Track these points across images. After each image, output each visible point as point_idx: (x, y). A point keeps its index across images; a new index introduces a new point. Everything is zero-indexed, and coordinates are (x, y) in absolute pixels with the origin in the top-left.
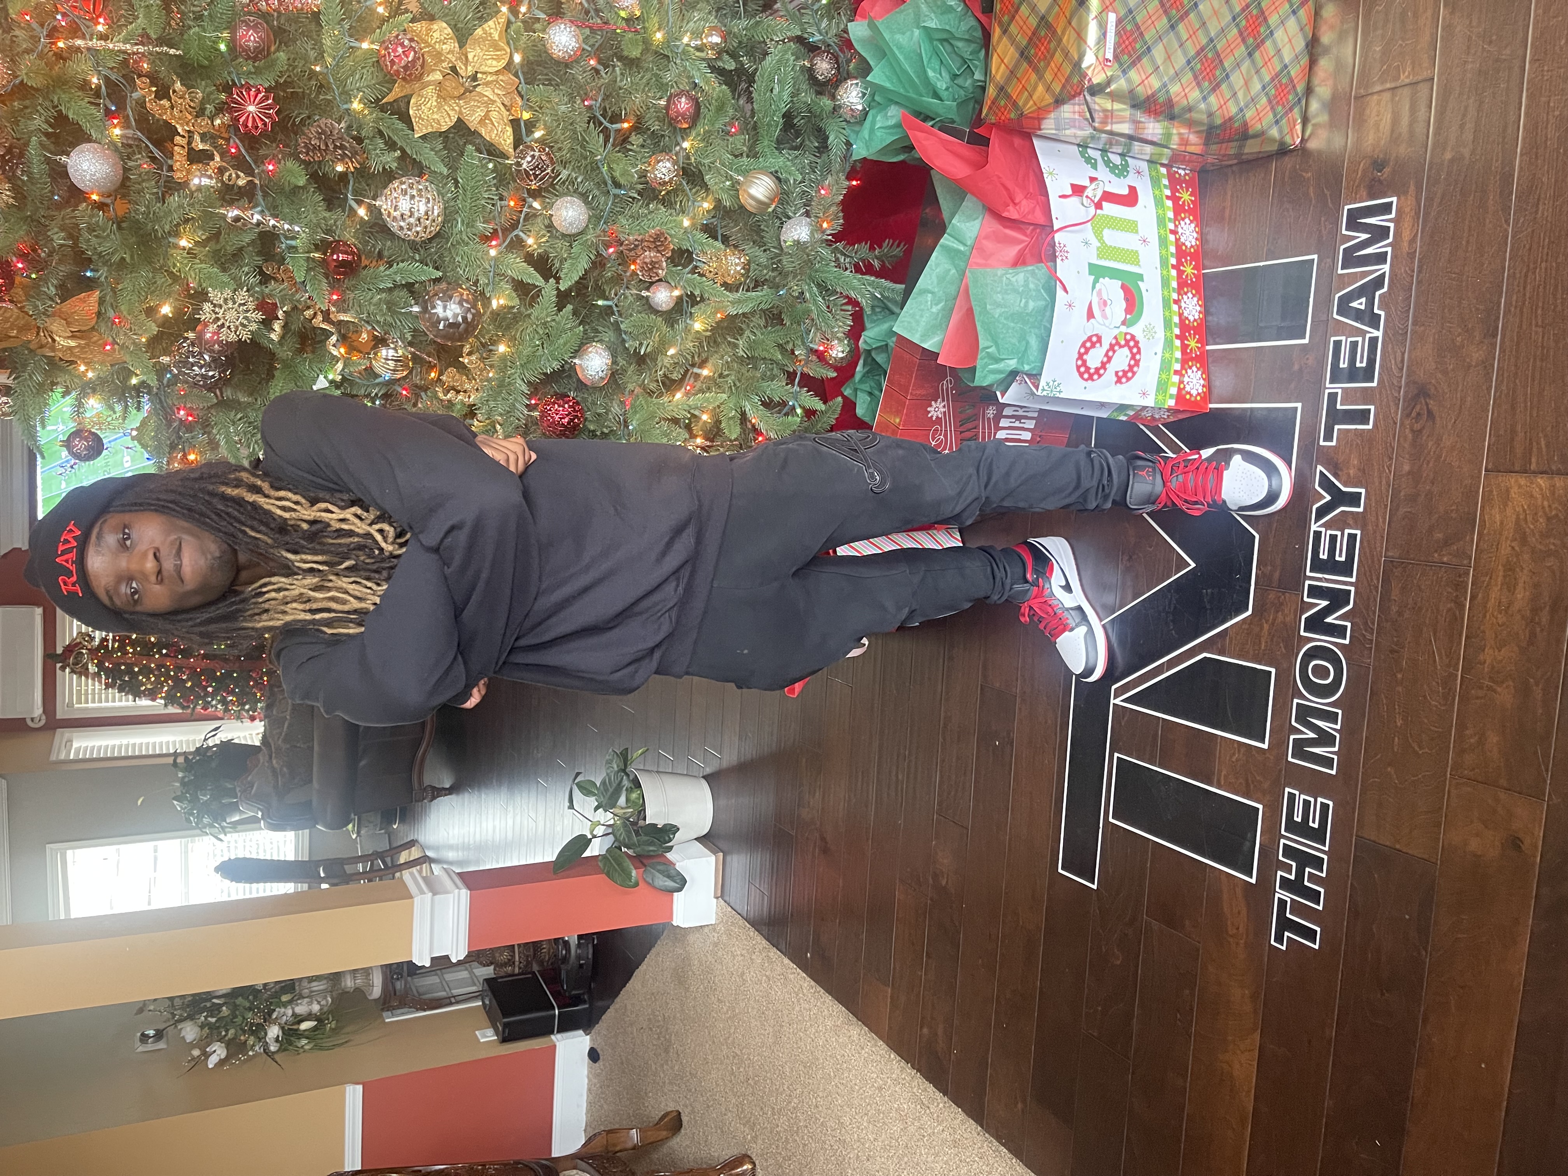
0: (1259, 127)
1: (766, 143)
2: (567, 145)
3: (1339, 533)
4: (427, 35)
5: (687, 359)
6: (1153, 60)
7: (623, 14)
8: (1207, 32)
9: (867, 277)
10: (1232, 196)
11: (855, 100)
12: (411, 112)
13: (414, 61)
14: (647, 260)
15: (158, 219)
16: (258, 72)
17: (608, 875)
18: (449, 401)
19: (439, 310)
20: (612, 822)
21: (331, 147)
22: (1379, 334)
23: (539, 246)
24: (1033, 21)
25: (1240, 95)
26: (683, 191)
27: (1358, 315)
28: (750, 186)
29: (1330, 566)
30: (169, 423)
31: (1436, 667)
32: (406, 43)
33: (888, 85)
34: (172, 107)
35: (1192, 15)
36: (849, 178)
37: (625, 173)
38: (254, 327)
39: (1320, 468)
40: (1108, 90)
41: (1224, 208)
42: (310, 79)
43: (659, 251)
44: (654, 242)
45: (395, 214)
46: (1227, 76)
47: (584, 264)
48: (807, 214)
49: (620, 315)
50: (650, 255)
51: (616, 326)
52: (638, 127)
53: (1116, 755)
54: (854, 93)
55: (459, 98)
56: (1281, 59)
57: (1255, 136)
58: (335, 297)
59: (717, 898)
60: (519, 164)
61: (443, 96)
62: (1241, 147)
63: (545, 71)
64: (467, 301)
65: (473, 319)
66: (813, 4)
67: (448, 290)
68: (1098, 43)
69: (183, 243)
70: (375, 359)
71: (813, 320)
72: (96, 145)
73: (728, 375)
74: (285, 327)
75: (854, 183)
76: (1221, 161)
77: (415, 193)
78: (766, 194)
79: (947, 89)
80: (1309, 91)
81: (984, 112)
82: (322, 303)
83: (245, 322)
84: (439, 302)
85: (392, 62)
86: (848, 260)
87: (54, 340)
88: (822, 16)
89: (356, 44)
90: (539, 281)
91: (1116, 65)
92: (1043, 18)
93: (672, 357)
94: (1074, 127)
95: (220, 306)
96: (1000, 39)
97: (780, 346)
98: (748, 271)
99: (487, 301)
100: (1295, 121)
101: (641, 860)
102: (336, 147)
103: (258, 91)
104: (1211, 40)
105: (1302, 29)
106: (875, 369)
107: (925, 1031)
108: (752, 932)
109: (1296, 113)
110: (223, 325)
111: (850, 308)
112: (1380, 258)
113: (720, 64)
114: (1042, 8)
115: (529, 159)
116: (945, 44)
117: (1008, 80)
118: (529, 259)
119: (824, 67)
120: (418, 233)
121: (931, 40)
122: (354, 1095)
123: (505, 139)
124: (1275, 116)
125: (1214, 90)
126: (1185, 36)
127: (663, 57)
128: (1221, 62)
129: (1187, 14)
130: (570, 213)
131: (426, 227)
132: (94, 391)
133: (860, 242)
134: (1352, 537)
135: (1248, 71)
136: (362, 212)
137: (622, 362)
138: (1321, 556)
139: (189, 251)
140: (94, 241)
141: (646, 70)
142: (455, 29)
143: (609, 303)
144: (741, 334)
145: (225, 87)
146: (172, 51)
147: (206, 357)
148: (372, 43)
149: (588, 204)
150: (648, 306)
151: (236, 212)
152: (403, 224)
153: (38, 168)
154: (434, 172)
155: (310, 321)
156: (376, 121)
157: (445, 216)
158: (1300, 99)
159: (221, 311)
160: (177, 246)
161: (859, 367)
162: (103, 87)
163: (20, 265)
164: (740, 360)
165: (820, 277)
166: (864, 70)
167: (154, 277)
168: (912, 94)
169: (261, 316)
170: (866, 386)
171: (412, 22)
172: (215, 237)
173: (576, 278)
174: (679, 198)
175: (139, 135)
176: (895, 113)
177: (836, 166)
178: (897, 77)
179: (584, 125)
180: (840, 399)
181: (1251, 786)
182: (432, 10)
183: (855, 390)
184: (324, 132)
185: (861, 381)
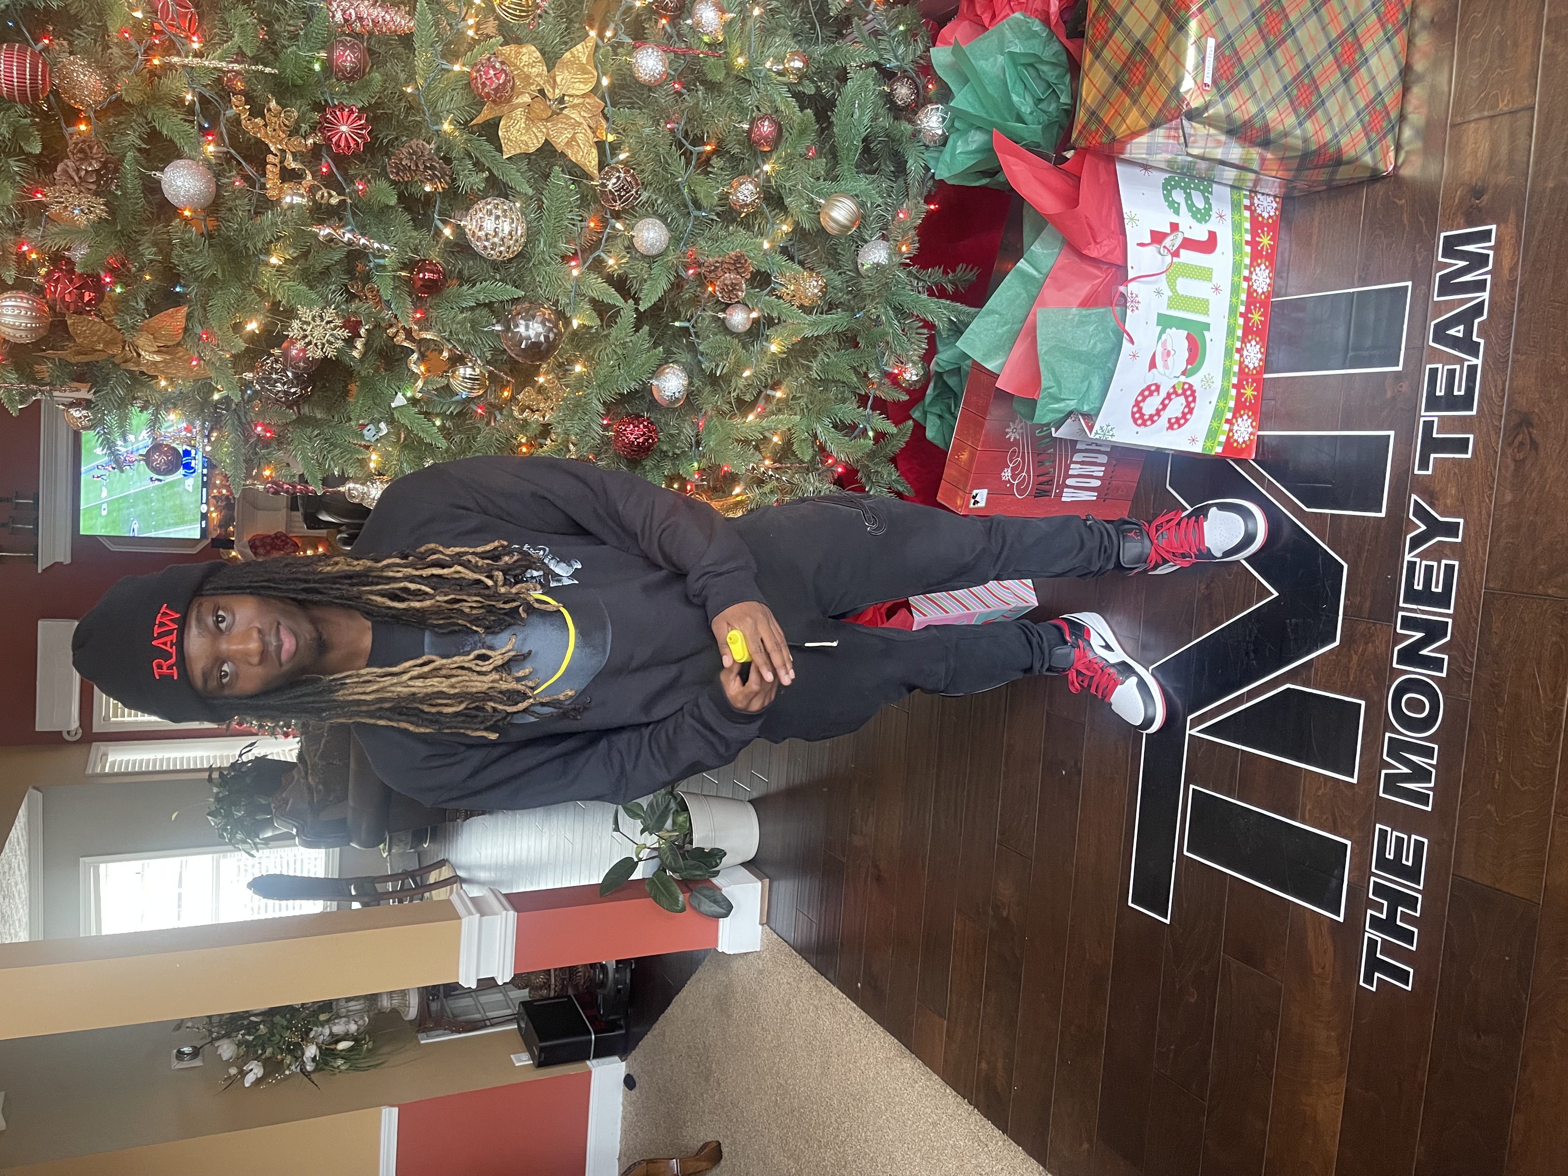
0: (1352, 153)
1: (846, 167)
2: (649, 167)
3: (1435, 564)
4: (516, 58)
5: (761, 382)
6: (1250, 86)
7: (706, 39)
8: (1304, 58)
9: (943, 301)
10: (1320, 223)
11: (935, 125)
12: (500, 134)
13: (505, 83)
14: (728, 282)
15: (249, 236)
16: (351, 92)
17: (655, 899)
18: (525, 420)
19: (521, 329)
20: (657, 845)
21: (421, 168)
22: (1478, 362)
23: (619, 265)
24: (1128, 46)
25: (1335, 121)
26: (762, 214)
27: (1454, 342)
28: (831, 209)
29: (1426, 597)
30: (246, 441)
31: (1539, 702)
32: (498, 65)
33: (970, 110)
34: (266, 125)
35: (1289, 42)
36: (927, 201)
37: (708, 195)
38: (340, 344)
39: (1414, 497)
40: (1206, 115)
41: (1311, 234)
42: (400, 100)
43: (738, 273)
44: (734, 264)
45: (480, 234)
46: (1323, 102)
47: (663, 285)
48: (884, 237)
49: (697, 336)
50: (729, 277)
51: (692, 348)
52: (719, 151)
53: (1192, 787)
54: (934, 118)
55: (547, 120)
56: (1376, 86)
57: (1349, 162)
58: (419, 316)
59: (762, 924)
60: (604, 185)
61: (531, 118)
62: (1333, 173)
63: (628, 95)
64: (549, 321)
65: (555, 339)
66: (890, 31)
67: (530, 309)
68: (1196, 68)
69: (274, 260)
70: (453, 377)
71: (887, 343)
72: (190, 162)
73: (800, 397)
74: (365, 345)
75: (932, 207)
76: (1310, 186)
77: (499, 213)
78: (848, 217)
79: (1031, 113)
80: (1402, 118)
81: (1074, 137)
82: (407, 321)
83: (332, 340)
84: (522, 322)
85: (484, 84)
86: (920, 284)
87: (139, 355)
88: (899, 43)
89: (448, 66)
90: (618, 301)
91: (1215, 90)
92: (1138, 43)
93: (746, 379)
94: (1167, 152)
95: (308, 324)
96: (1092, 65)
97: (854, 368)
98: (825, 294)
99: (568, 322)
100: (1388, 147)
101: (687, 884)
102: (426, 168)
103: (351, 112)
104: (1308, 66)
105: (1395, 57)
106: (947, 393)
107: (984, 1065)
108: (800, 960)
109: (1390, 140)
110: (310, 343)
111: (925, 331)
112: (1480, 286)
113: (800, 88)
114: (1138, 33)
115: (614, 180)
116: (1029, 68)
117: (1100, 105)
118: (610, 280)
119: (903, 92)
120: (501, 252)
121: (1015, 64)
122: (390, 1117)
123: (590, 160)
124: (1369, 142)
125: (1309, 116)
126: (1282, 62)
127: (745, 81)
128: (1317, 88)
129: (1284, 40)
130: (652, 235)
131: (509, 247)
132: (175, 406)
133: (933, 267)
134: (1450, 569)
135: (1344, 96)
136: (447, 232)
137: (697, 383)
138: (1416, 587)
139: (279, 269)
140: (187, 257)
141: (728, 94)
142: (543, 53)
143: (686, 324)
144: (815, 357)
145: (318, 107)
146: (268, 70)
147: (290, 374)
148: (464, 65)
149: (667, 225)
150: (724, 327)
151: (328, 231)
152: (486, 244)
153: (132, 183)
154: (519, 193)
155: (392, 338)
156: (465, 143)
157: (528, 236)
158: (1393, 127)
159: (309, 328)
160: (267, 264)
161: (929, 391)
162: (197, 105)
163: (108, 280)
164: (813, 382)
165: (896, 300)
166: (945, 95)
167: (243, 294)
168: (996, 119)
169: (346, 334)
170: (936, 410)
171: (501, 45)
172: (305, 255)
173: (655, 299)
174: (759, 220)
175: (232, 151)
176: (976, 138)
177: (914, 190)
178: (981, 102)
179: (667, 147)
180: (911, 422)
181: (1339, 821)
182: (521, 34)
183: (925, 413)
184: (415, 153)
185: (931, 404)
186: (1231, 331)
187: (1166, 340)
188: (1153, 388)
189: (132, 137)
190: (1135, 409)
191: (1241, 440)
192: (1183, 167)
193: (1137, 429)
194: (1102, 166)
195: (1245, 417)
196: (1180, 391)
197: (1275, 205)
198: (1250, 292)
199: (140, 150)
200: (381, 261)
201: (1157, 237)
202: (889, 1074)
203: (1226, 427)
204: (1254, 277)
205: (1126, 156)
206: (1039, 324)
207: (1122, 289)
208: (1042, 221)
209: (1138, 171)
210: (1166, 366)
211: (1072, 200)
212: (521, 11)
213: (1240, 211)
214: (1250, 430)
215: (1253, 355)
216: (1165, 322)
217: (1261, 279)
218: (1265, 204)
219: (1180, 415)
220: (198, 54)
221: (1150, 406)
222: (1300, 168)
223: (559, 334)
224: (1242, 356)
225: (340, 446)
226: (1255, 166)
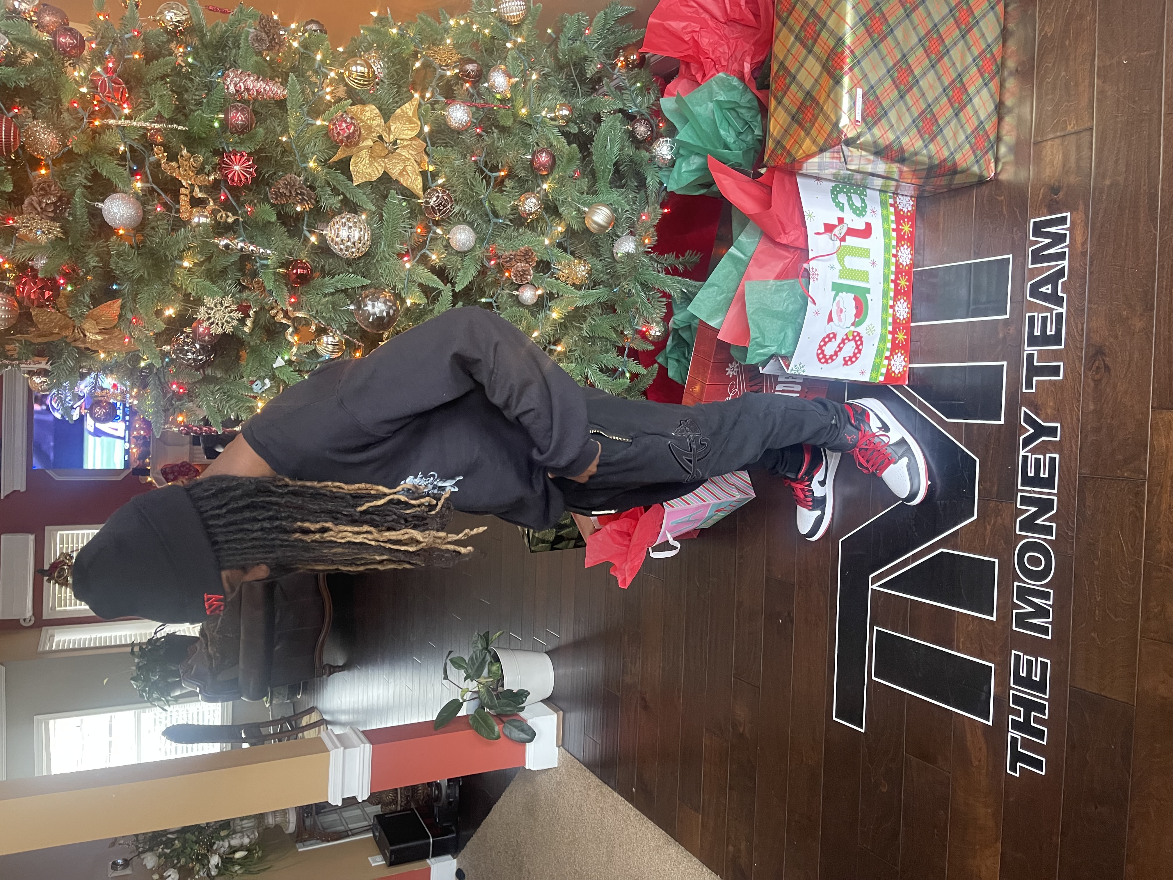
0: (964, 165)
1: (602, 184)
2: (460, 188)
3: (1042, 457)
4: (361, 114)
5: (546, 340)
6: (889, 121)
7: (498, 96)
8: (926, 100)
9: (677, 278)
10: (944, 215)
11: (665, 152)
12: (351, 168)
13: (354, 132)
14: (520, 269)
15: (168, 247)
16: (242, 142)
17: (476, 730)
19: (369, 308)
20: (477, 689)
21: (294, 194)
22: (1063, 310)
23: (440, 259)
24: (801, 95)
25: (951, 143)
26: (543, 219)
27: (1045, 297)
28: (593, 215)
29: (1036, 481)
30: (165, 395)
31: (1124, 555)
32: (348, 120)
33: (691, 142)
34: (179, 167)
35: (915, 89)
36: (662, 206)
37: (504, 208)
38: (235, 323)
39: (1024, 409)
40: (859, 142)
41: (938, 223)
42: (277, 146)
43: (527, 263)
44: (524, 256)
45: (337, 240)
46: (941, 130)
47: (472, 272)
48: (632, 233)
49: (498, 308)
50: (521, 265)
52: (509, 176)
53: (875, 628)
54: (665, 148)
55: (385, 157)
56: (978, 117)
57: (962, 172)
58: (293, 300)
59: (559, 747)
60: (427, 202)
61: (373, 157)
62: (952, 179)
63: (443, 137)
64: (390, 301)
65: (394, 314)
66: (631, 87)
67: (375, 293)
68: (850, 110)
69: (186, 264)
70: (319, 344)
71: (637, 309)
72: (124, 195)
73: (575, 350)
74: (254, 323)
75: (666, 211)
76: (935, 189)
77: (351, 224)
78: (605, 220)
79: (734, 142)
80: (999, 139)
81: (766, 158)
82: (284, 304)
83: (230, 320)
84: (370, 302)
85: (338, 134)
86: (659, 266)
87: (85, 336)
88: (637, 95)
89: (313, 122)
90: (440, 285)
91: (864, 125)
92: (808, 93)
93: (535, 338)
94: (832, 168)
95: (212, 309)
96: (776, 108)
97: (613, 328)
98: (590, 275)
99: (403, 301)
100: (990, 161)
101: (500, 718)
102: (297, 194)
103: (242, 156)
104: (929, 106)
105: (992, 96)
106: (682, 344)
107: (731, 848)
108: (588, 773)
109: (990, 155)
110: (213, 323)
111: (664, 300)
112: (1061, 256)
113: (568, 129)
114: (807, 86)
115: (435, 199)
116: (732, 111)
117: (783, 137)
118: (433, 270)
119: (641, 129)
120: (353, 253)
121: (721, 109)
123: (416, 184)
124: (976, 157)
125: (932, 140)
126: (910, 103)
127: (527, 125)
128: (936, 120)
129: (911, 88)
130: (463, 237)
131: (359, 249)
132: (112, 372)
133: (668, 253)
134: (1053, 460)
135: (956, 126)
136: (313, 239)
138: (1029, 474)
139: (189, 270)
140: (121, 263)
141: (515, 135)
142: (380, 110)
143: (490, 300)
144: (585, 321)
145: (217, 152)
146: (180, 128)
147: (198, 346)
148: (324, 120)
149: (474, 229)
150: (518, 302)
151: (226, 241)
152: (342, 247)
153: (80, 211)
154: (366, 210)
155: (274, 317)
156: (326, 176)
157: (372, 240)
158: (992, 146)
159: (213, 312)
160: (181, 266)
161: (669, 342)
162: (128, 153)
163: (62, 281)
164: (585, 339)
165: (643, 278)
166: (672, 131)
167: (163, 289)
168: (709, 147)
169: (240, 315)
170: (675, 356)
171: (351, 105)
172: (209, 259)
173: (466, 283)
174: (540, 224)
175: (155, 187)
176: (695, 161)
177: (652, 199)
178: (698, 135)
179: (472, 174)
180: (656, 365)
181: (984, 649)
182: (364, 97)
183: (666, 359)
184: (289, 183)
185: (670, 352)
186: (885, 293)
187: (839, 302)
188: (831, 336)
189: (80, 178)
190: (819, 352)
191: (897, 371)
192: (844, 178)
193: (821, 365)
194: (786, 178)
195: (899, 354)
196: (851, 338)
197: (911, 203)
198: (898, 265)
199: (85, 187)
200: (265, 262)
201: (829, 228)
202: (659, 858)
203: (886, 362)
204: (900, 254)
205: (804, 171)
206: (746, 292)
207: (805, 265)
208: (746, 219)
209: (813, 182)
210: (840, 320)
211: (767, 204)
212: (364, 81)
213: (887, 208)
214: (904, 363)
215: (903, 310)
216: (838, 288)
217: (905, 256)
218: (905, 202)
219: (852, 355)
220: (128, 117)
221: (829, 350)
222: (928, 177)
223: (396, 311)
224: (894, 311)
225: (235, 397)
226: (896, 176)
